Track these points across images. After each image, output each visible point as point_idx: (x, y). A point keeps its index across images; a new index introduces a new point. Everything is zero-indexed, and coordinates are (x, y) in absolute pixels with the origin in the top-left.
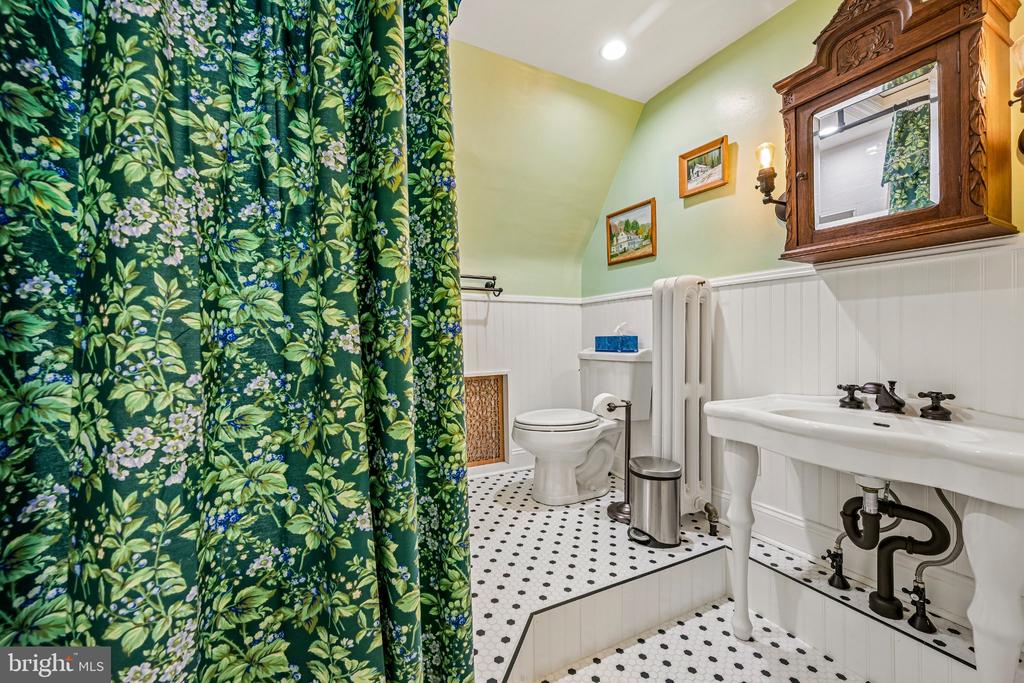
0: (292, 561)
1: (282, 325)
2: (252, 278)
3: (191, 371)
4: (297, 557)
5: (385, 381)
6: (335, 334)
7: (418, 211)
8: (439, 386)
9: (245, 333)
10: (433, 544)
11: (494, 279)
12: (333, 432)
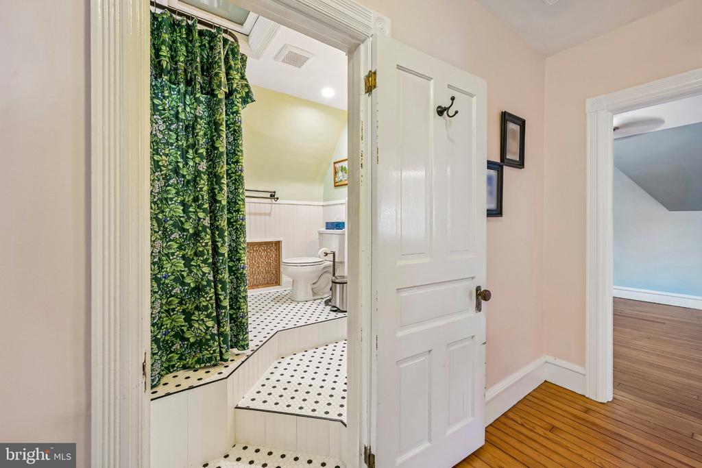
0: (186, 291)
1: (183, 217)
2: (173, 202)
3: (159, 230)
4: (188, 290)
5: (218, 235)
6: (202, 220)
7: (230, 179)
8: (237, 238)
9: (171, 219)
10: (234, 293)
11: (275, 192)
12: (201, 249)
